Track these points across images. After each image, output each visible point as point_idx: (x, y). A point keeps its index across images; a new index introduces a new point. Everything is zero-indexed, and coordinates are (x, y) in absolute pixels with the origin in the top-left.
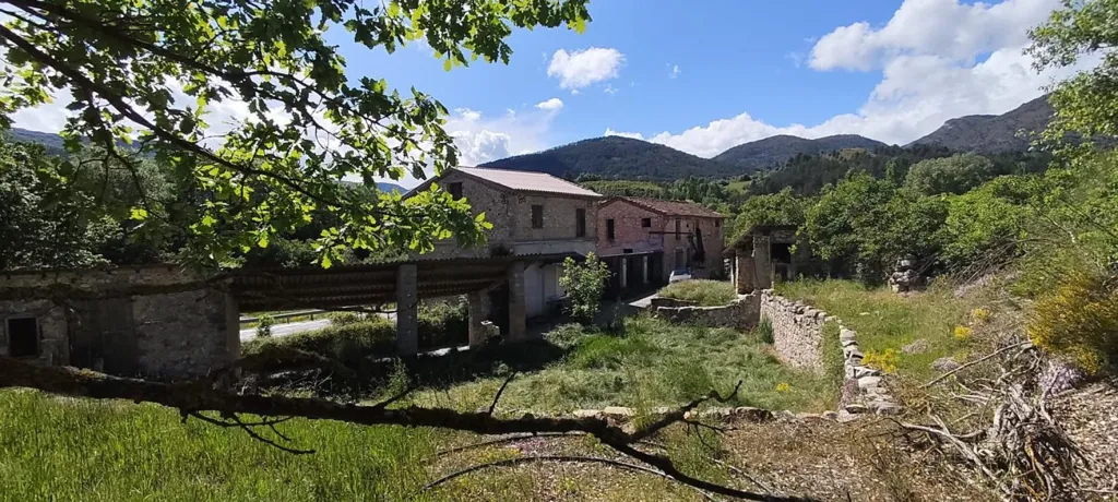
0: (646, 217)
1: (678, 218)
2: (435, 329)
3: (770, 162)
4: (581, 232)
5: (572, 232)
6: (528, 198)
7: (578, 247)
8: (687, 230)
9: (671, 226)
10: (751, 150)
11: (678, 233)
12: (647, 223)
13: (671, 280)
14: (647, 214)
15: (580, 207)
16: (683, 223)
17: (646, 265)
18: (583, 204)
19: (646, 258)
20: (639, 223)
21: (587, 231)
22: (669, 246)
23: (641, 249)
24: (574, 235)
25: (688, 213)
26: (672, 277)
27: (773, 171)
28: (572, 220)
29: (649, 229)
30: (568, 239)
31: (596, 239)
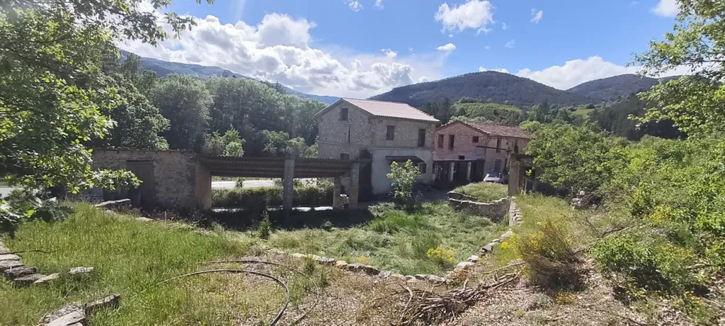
0: (476, 135)
1: (499, 138)
2: (321, 195)
3: (616, 94)
4: (421, 143)
5: (415, 143)
6: (385, 121)
7: (419, 153)
8: (506, 147)
9: (493, 143)
10: (601, 85)
11: (498, 149)
12: (476, 139)
13: (484, 180)
14: (476, 134)
15: (422, 127)
16: (503, 142)
17: (469, 168)
18: (424, 126)
19: (470, 163)
20: (471, 139)
21: (426, 143)
22: (490, 157)
23: (470, 157)
24: (416, 145)
25: (509, 134)
26: (487, 178)
27: (615, 102)
28: (415, 136)
29: (477, 144)
30: (412, 148)
31: (432, 149)
